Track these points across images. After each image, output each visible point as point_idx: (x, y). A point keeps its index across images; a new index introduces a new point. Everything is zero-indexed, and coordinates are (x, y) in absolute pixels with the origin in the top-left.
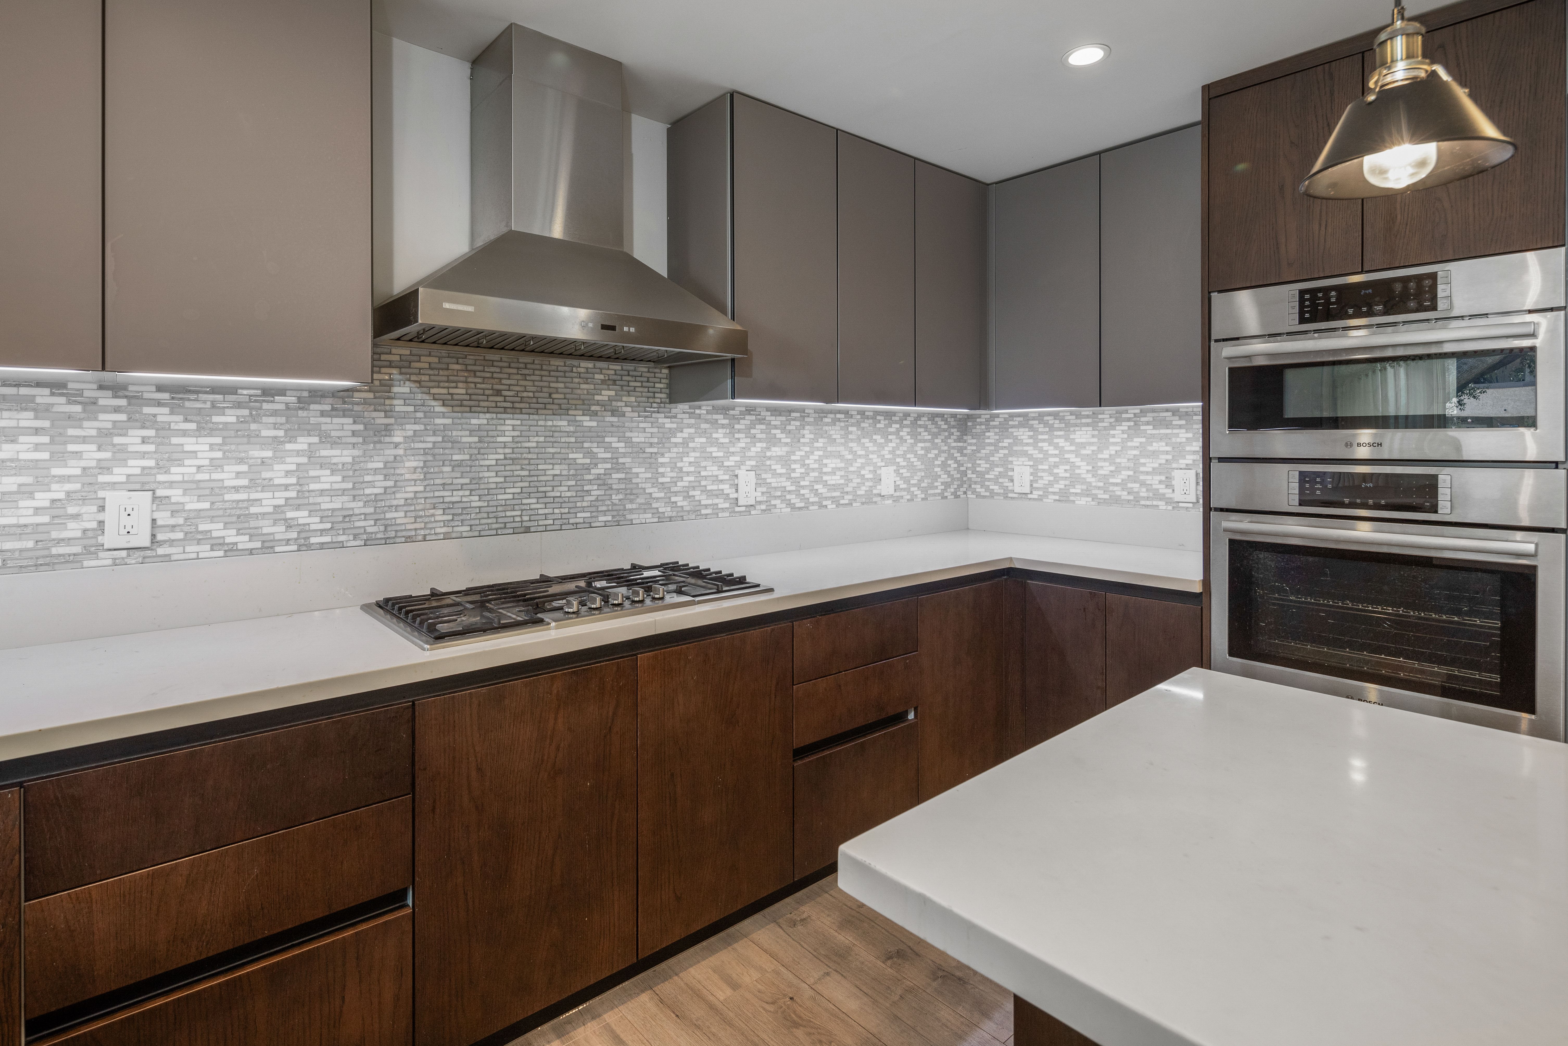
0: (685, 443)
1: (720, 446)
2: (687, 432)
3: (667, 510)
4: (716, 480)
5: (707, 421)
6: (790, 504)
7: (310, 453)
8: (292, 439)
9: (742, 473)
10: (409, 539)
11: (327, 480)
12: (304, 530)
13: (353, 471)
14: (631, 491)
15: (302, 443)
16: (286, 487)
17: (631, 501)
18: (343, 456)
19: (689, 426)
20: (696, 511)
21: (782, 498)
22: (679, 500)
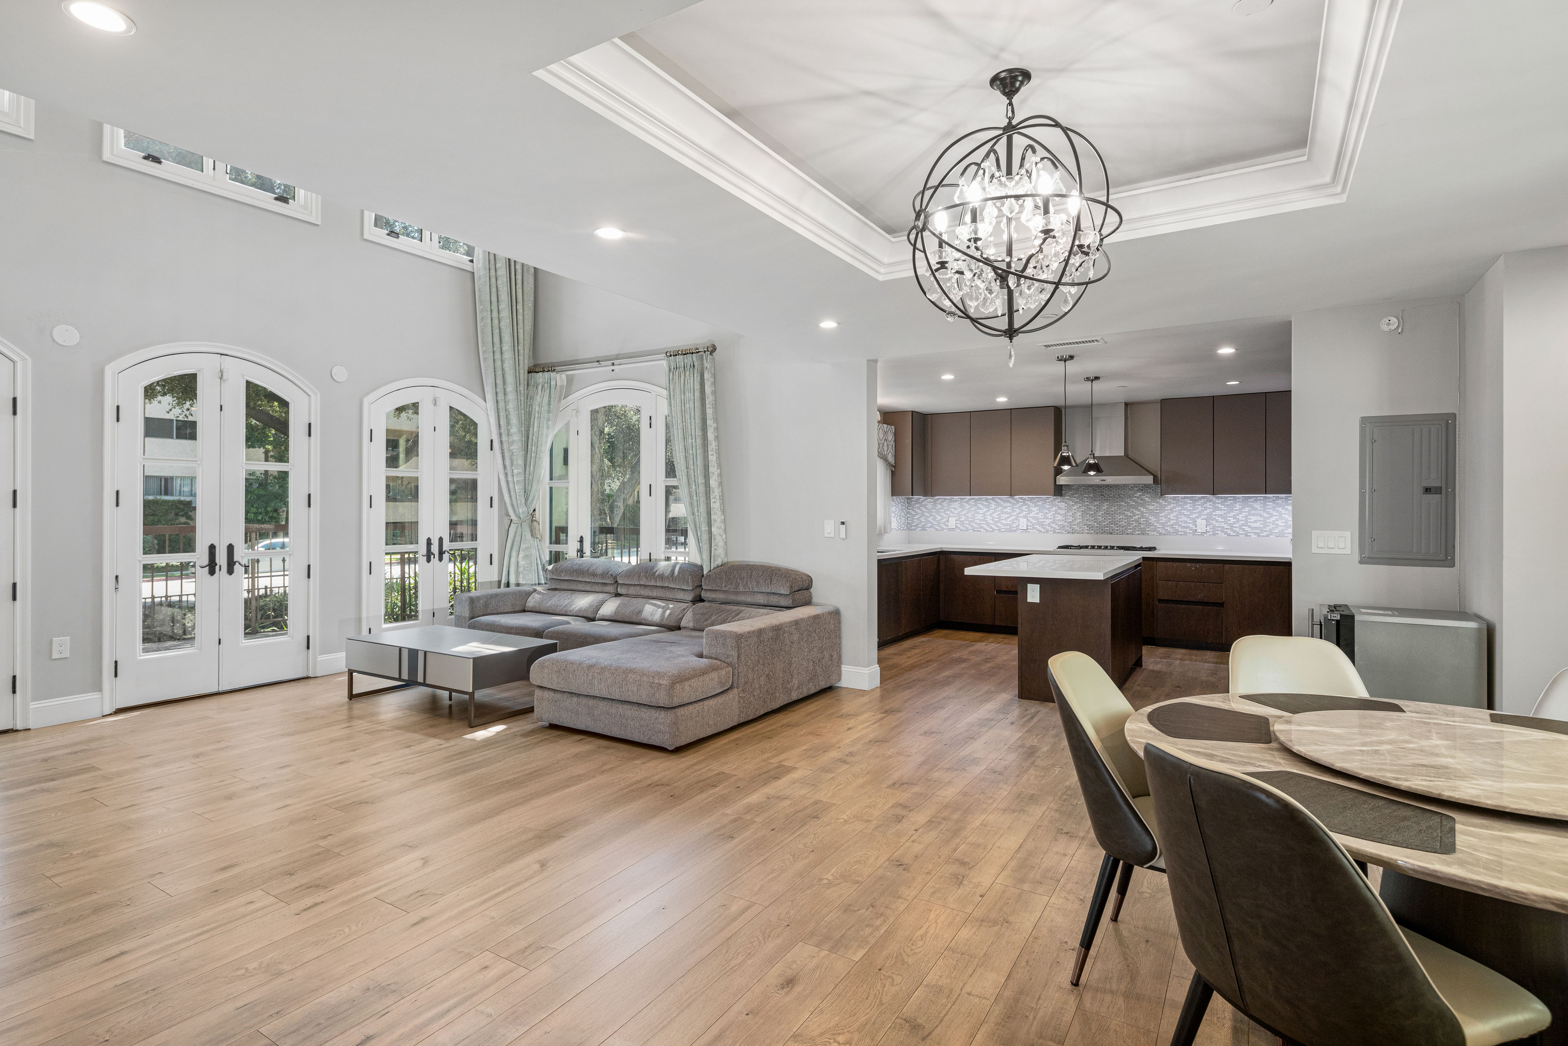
0: (1171, 509)
1: (1188, 510)
2: (1172, 506)
3: (1163, 532)
4: (1185, 522)
5: (1182, 502)
6: (1226, 533)
7: (1056, 511)
8: (1052, 508)
9: (1199, 521)
10: (1078, 533)
11: (1059, 517)
12: (1055, 529)
13: (1065, 515)
14: (1148, 524)
15: (1054, 509)
16: (1051, 519)
17: (1148, 528)
18: (1063, 512)
19: (1173, 504)
20: (1176, 532)
21: (1222, 531)
22: (1169, 529)
